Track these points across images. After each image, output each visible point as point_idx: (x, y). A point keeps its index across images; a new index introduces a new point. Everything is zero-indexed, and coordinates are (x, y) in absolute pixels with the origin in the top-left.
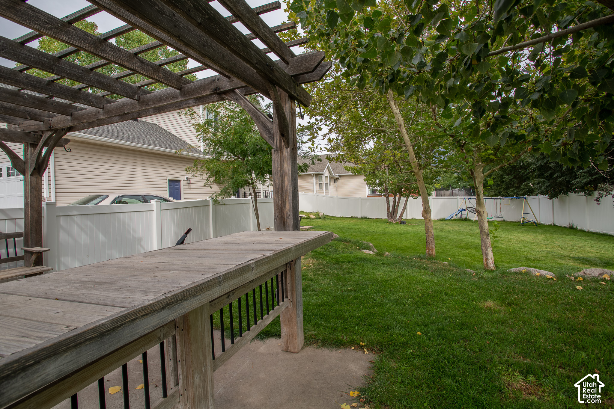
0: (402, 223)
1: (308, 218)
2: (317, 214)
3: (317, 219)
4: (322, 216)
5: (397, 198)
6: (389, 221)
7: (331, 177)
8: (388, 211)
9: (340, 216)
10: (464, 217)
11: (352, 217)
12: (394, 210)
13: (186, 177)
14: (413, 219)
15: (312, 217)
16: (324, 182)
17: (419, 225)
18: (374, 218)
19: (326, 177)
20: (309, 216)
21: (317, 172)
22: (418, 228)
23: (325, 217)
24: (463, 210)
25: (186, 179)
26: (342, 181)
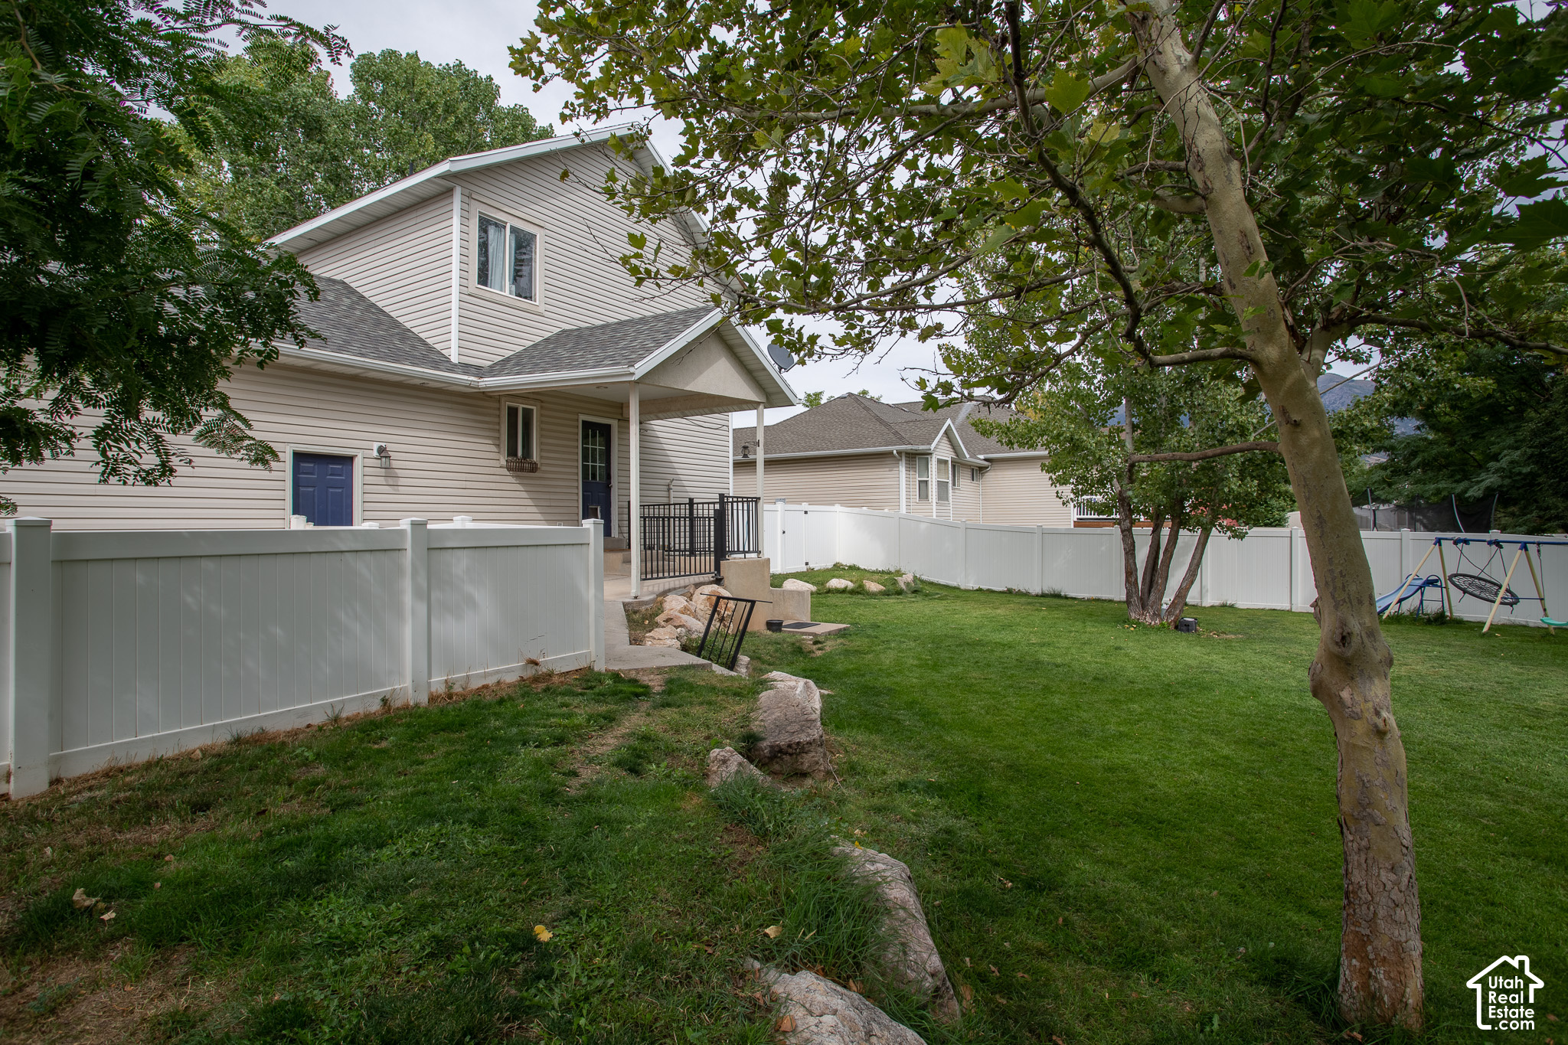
0: (1182, 626)
1: (859, 591)
2: (889, 577)
3: (886, 594)
4: (907, 584)
5: (1165, 531)
6: (1133, 615)
7: (958, 465)
8: (1127, 581)
9: (972, 585)
10: (1432, 607)
11: (1010, 592)
12: (1152, 575)
13: (376, 446)
14: (1224, 606)
15: (873, 586)
16: (934, 476)
17: (1250, 639)
18: (1086, 595)
19: (940, 461)
20: (861, 586)
21: (909, 447)
22: (1248, 655)
23: (921, 589)
24: (1431, 583)
25: (375, 453)
26: (994, 477)
